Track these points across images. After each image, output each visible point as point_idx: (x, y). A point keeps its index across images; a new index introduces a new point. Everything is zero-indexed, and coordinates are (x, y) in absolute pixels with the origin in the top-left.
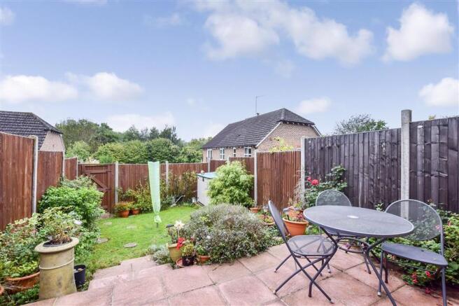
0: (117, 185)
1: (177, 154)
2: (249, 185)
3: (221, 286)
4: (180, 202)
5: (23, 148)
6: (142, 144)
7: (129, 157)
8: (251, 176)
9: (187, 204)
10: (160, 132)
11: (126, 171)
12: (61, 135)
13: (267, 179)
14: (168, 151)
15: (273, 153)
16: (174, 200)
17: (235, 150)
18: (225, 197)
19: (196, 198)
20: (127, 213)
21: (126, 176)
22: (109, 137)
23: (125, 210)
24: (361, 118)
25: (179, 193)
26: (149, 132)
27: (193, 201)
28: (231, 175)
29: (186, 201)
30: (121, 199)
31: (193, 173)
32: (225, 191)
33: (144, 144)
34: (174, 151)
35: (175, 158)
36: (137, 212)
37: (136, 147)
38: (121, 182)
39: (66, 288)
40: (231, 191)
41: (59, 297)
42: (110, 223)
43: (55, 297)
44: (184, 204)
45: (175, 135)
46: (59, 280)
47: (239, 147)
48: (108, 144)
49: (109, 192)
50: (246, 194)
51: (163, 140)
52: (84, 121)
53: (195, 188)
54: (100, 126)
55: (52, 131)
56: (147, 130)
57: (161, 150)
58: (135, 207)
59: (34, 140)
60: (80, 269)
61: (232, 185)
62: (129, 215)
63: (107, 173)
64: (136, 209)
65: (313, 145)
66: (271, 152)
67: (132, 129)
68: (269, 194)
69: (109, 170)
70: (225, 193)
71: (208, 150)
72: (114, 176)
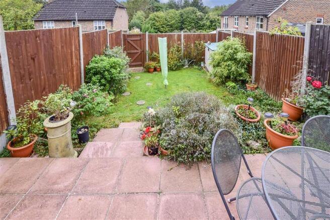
0: (147, 49)
1: (201, 19)
2: (246, 62)
3: (164, 199)
4: (191, 64)
5: (70, 35)
6: (177, 12)
7: (168, 22)
8: (250, 54)
9: (197, 67)
10: (190, 2)
12: (125, 9)
13: (265, 59)
14: (195, 17)
15: (273, 35)
16: (187, 62)
17: (247, 19)
18: (223, 70)
19: (204, 63)
20: (152, 70)
21: (153, 42)
22: (157, 7)
23: (151, 68)
25: (191, 57)
26: (183, 2)
27: (202, 65)
28: (230, 51)
29: (196, 64)
30: (150, 59)
31: (202, 42)
32: (224, 64)
33: (178, 12)
34: (199, 17)
35: (200, 22)
36: (159, 70)
37: (172, 14)
38: (150, 46)
39: (62, 152)
40: (229, 66)
41: (57, 158)
42: (139, 77)
43: (54, 157)
44: (195, 67)
45: (202, 4)
46: (56, 146)
47: (251, 16)
48: (155, 13)
49: (142, 53)
50: (243, 71)
51: (191, 8)
53: (204, 55)
55: (119, 7)
57: (190, 16)
58: (158, 66)
59: (78, 28)
60: (86, 130)
61: (231, 60)
62: (154, 71)
63: (141, 40)
65: (321, 34)
66: (270, 33)
67: (171, 1)
68: (266, 75)
69: (142, 38)
70: (223, 66)
71: (225, 17)
72: (145, 42)
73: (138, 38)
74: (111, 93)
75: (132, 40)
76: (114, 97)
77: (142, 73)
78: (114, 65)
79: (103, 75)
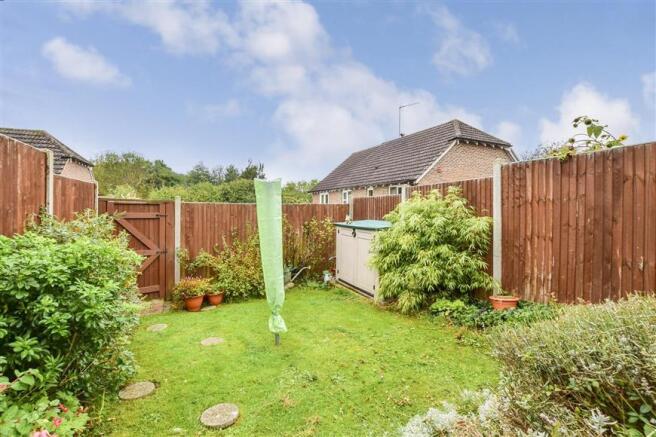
0: (178, 243)
6: (215, 188)
9: (314, 284)
10: (240, 173)
11: (196, 215)
12: (91, 169)
16: (288, 276)
17: (370, 192)
19: (334, 271)
20: (199, 302)
21: (196, 225)
22: (166, 178)
23: (194, 296)
24: (554, 147)
25: (296, 261)
26: (225, 172)
27: (327, 278)
29: (311, 278)
30: (186, 273)
32: (424, 256)
33: (218, 189)
36: (220, 299)
37: (206, 193)
38: (187, 237)
42: (162, 327)
44: (310, 284)
47: (380, 186)
48: (164, 189)
49: (162, 257)
51: (246, 182)
52: (130, 155)
54: (154, 164)
55: (74, 159)
56: (221, 170)
58: (214, 288)
62: (203, 306)
63: (157, 219)
64: (218, 292)
67: (200, 168)
69: (162, 212)
71: (321, 194)
72: (172, 225)
73: (152, 214)
74: (70, 398)
75: (128, 219)
76: (84, 418)
77: (167, 314)
78: (86, 265)
79: (23, 317)
